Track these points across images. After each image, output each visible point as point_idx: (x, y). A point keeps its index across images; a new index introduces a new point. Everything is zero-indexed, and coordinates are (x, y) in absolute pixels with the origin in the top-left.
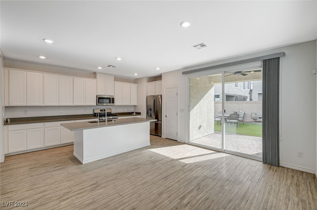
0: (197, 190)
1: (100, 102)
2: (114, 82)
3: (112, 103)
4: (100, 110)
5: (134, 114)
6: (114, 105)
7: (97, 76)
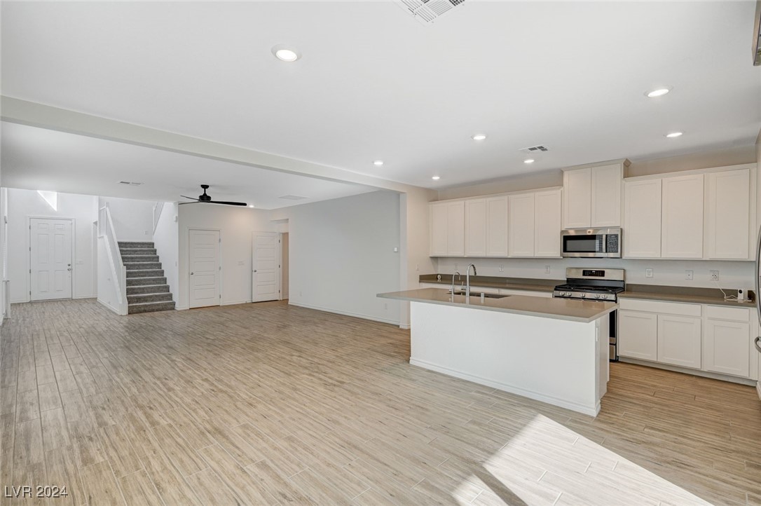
0: (280, 493)
1: (568, 249)
2: (624, 182)
3: (606, 252)
4: (584, 271)
5: (741, 297)
6: (621, 257)
7: (566, 179)
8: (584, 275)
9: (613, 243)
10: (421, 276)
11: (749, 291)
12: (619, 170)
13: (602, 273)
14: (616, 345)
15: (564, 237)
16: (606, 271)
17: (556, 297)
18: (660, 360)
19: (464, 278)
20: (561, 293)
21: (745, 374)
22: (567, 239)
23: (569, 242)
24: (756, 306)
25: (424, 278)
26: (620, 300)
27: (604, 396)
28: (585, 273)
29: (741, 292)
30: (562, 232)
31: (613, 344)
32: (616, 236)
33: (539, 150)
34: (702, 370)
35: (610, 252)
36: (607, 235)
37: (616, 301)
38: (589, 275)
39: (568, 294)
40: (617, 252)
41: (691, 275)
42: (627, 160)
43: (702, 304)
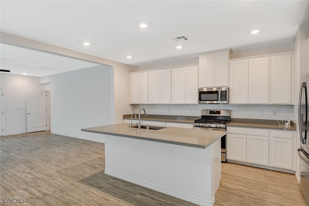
1: (202, 99)
2: (230, 61)
3: (221, 101)
4: (210, 111)
5: (287, 125)
6: (228, 104)
7: (200, 60)
8: (210, 113)
9: (224, 95)
10: (124, 115)
11: (291, 121)
12: (227, 54)
13: (219, 112)
14: (226, 153)
15: (200, 92)
16: (221, 111)
17: (195, 126)
18: (248, 161)
19: (137, 115)
20: (198, 124)
21: (290, 168)
22: (201, 93)
23: (202, 95)
24: (295, 130)
25: (126, 117)
26: (228, 128)
27: (218, 190)
28: (211, 112)
29: (287, 122)
30: (199, 89)
31: (224, 153)
32: (226, 91)
33: (183, 39)
34: (269, 166)
35: (223, 100)
36: (221, 91)
37: (226, 128)
38: (213, 114)
39: (201, 125)
40: (226, 100)
41: (263, 113)
42: (231, 49)
43: (269, 129)
